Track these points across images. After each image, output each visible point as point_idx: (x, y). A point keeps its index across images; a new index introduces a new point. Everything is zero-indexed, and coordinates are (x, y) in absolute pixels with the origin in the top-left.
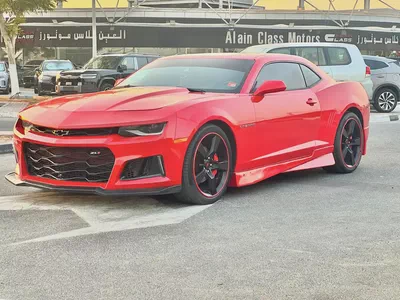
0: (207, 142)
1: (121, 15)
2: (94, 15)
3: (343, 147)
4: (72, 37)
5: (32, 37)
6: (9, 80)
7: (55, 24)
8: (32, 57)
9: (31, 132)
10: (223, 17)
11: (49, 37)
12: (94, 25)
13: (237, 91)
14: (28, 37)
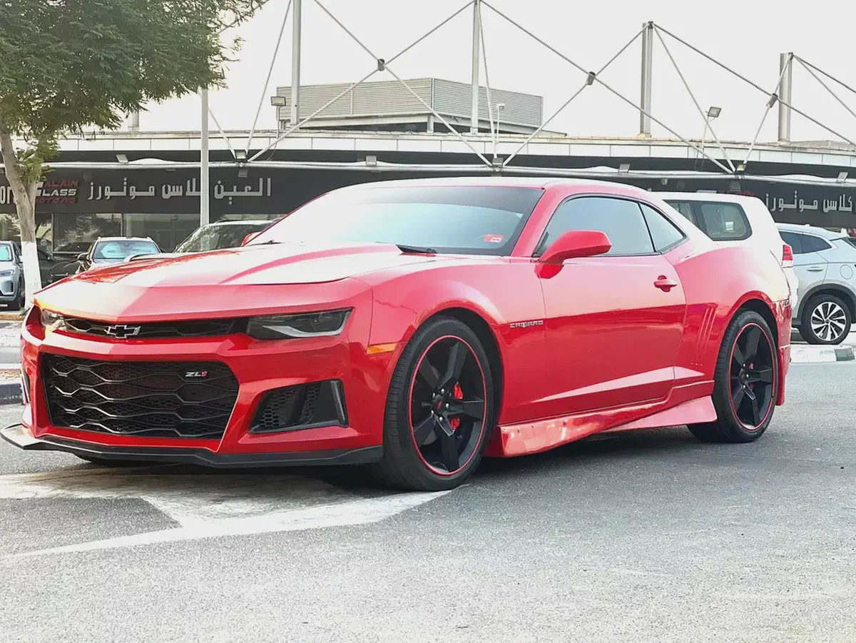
0: (439, 356)
1: (263, 145)
2: (205, 144)
3: (734, 385)
4: (158, 192)
5: (72, 192)
6: (21, 280)
7: (122, 163)
8: (73, 236)
9: (57, 331)
10: (479, 149)
11: (108, 193)
12: (204, 165)
13: (506, 250)
14: (64, 192)
